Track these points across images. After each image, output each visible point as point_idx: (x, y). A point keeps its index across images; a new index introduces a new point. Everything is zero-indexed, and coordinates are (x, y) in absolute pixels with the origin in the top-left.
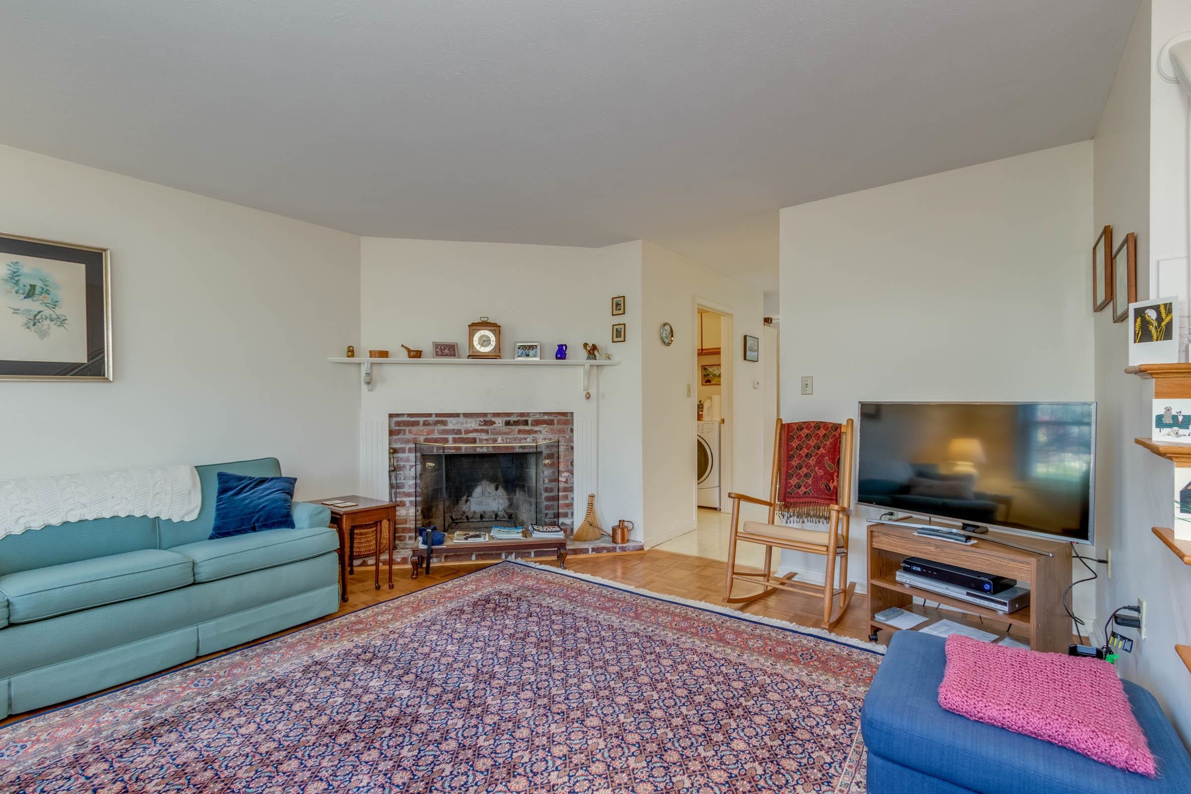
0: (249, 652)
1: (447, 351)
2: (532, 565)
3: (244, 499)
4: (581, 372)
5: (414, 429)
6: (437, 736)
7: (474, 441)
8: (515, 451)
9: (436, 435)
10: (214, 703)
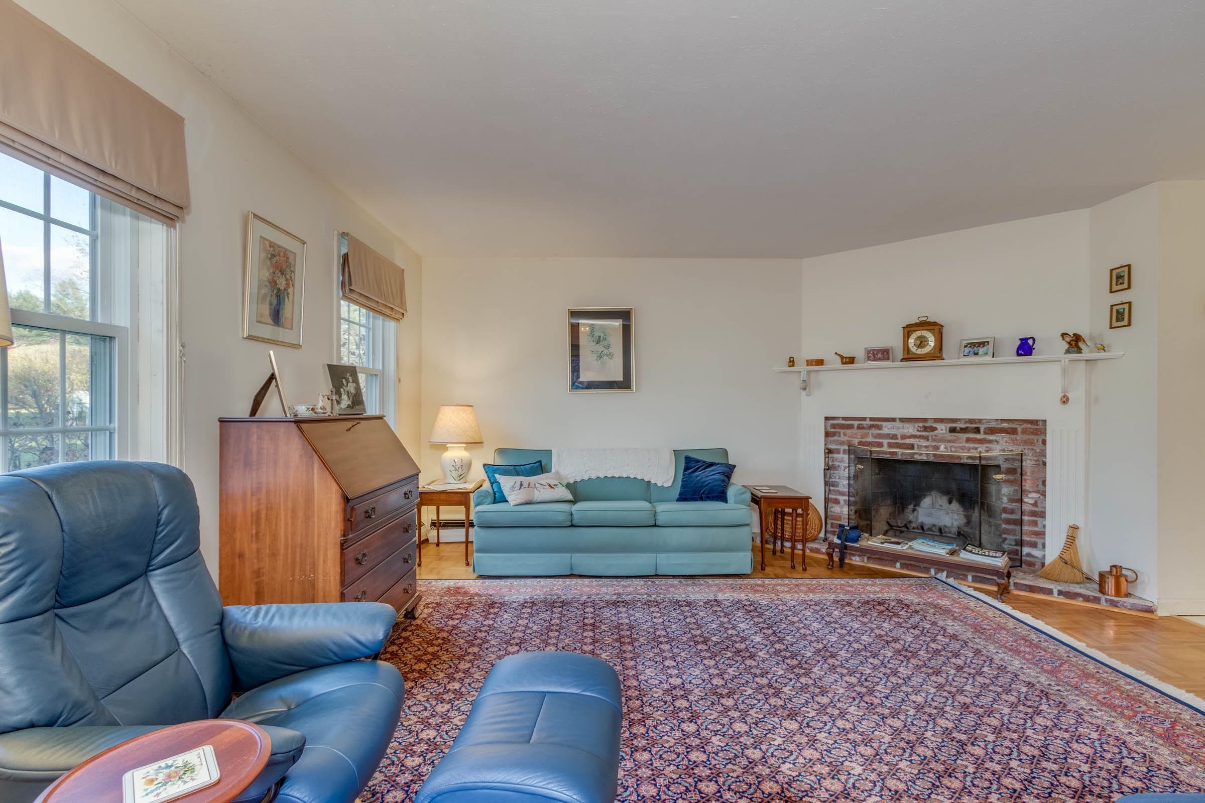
0: (684, 581)
1: (880, 355)
2: (964, 589)
3: (697, 476)
4: (1056, 368)
5: (848, 432)
6: (758, 672)
7: (912, 447)
8: (962, 462)
9: (870, 439)
10: (650, 601)
